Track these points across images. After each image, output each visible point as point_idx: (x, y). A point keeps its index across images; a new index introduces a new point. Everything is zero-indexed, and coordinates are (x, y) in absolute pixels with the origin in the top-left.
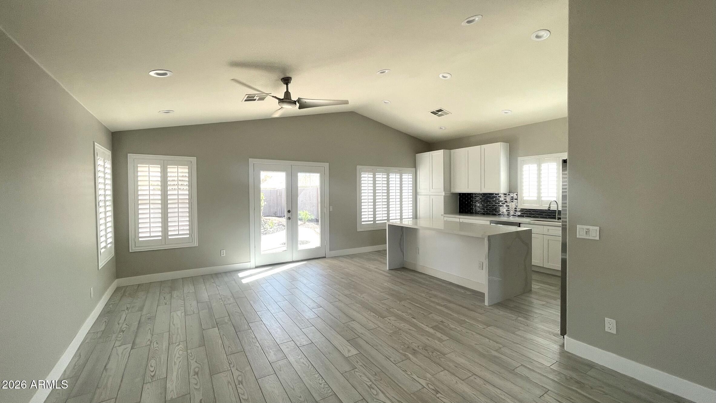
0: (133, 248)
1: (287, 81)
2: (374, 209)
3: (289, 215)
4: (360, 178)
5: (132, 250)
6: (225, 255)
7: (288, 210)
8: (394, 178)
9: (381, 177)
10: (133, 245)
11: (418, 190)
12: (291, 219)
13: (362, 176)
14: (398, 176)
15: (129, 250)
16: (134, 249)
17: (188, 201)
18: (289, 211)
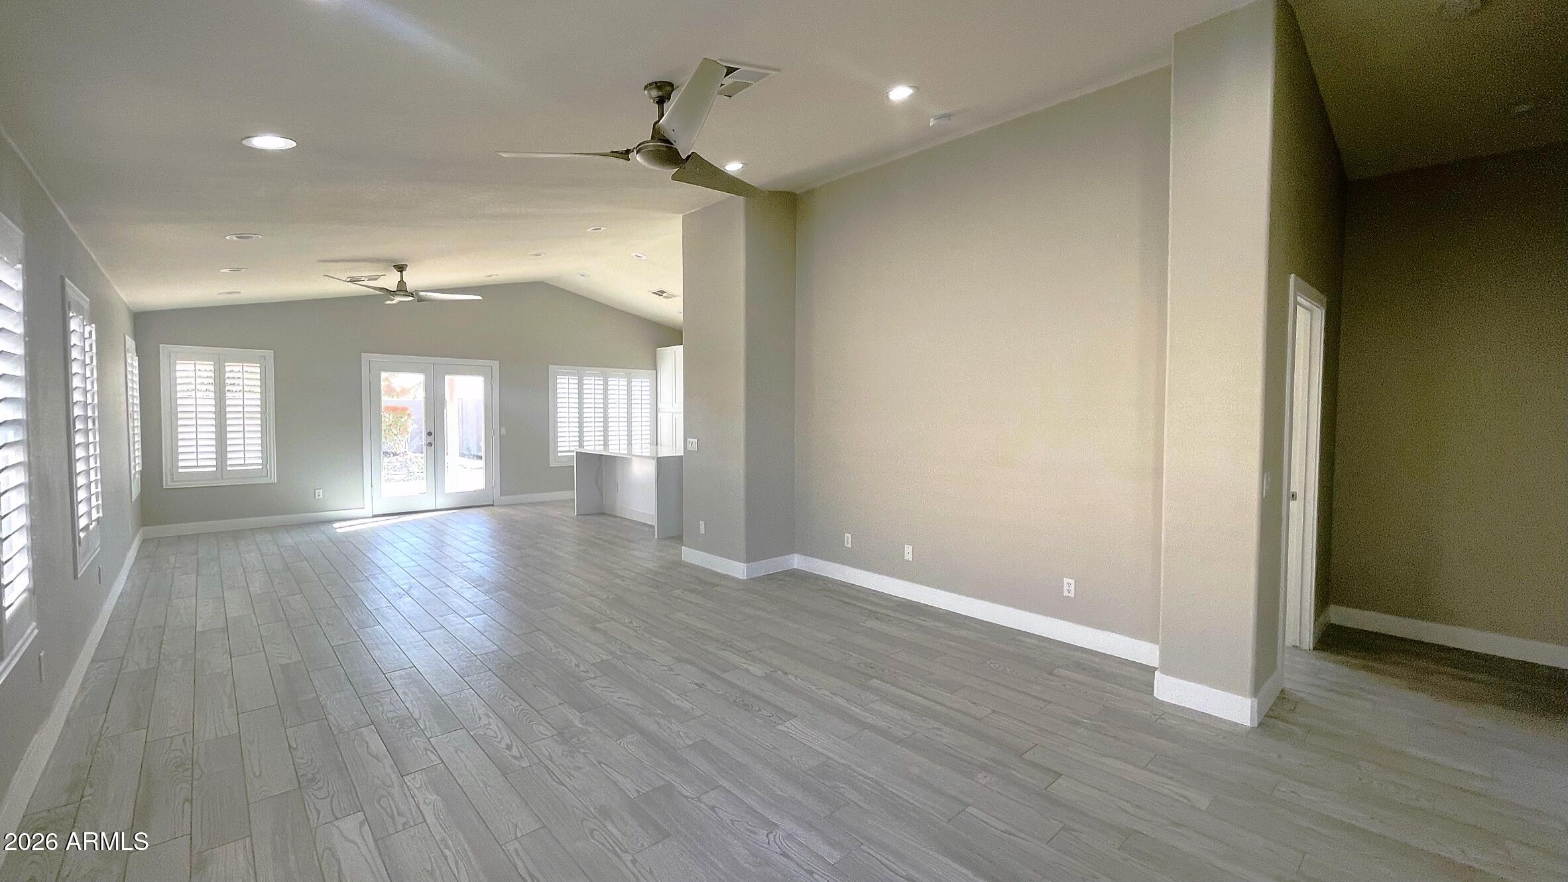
0: (168, 483)
1: (401, 268)
2: (581, 432)
3: (430, 439)
4: (555, 384)
5: (166, 485)
6: (321, 496)
7: (428, 432)
8: (617, 384)
9: (593, 383)
10: (169, 480)
11: (660, 405)
12: (433, 445)
13: (558, 381)
14: (624, 382)
15: (162, 486)
16: (171, 484)
17: (259, 416)
18: (429, 434)
